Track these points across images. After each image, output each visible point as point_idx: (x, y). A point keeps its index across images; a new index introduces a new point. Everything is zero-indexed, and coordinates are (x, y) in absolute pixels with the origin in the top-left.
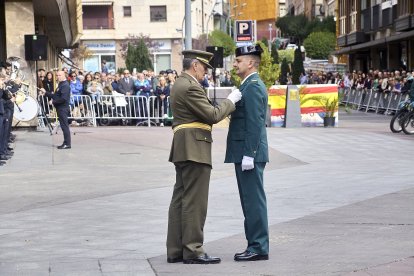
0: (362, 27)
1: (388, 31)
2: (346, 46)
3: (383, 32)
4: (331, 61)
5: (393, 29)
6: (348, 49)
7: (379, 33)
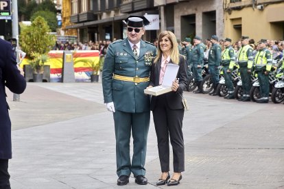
0: (91, 9)
1: (113, 13)
2: (79, 22)
3: (108, 13)
4: (59, 34)
5: (117, 12)
6: (81, 25)
7: (104, 14)
